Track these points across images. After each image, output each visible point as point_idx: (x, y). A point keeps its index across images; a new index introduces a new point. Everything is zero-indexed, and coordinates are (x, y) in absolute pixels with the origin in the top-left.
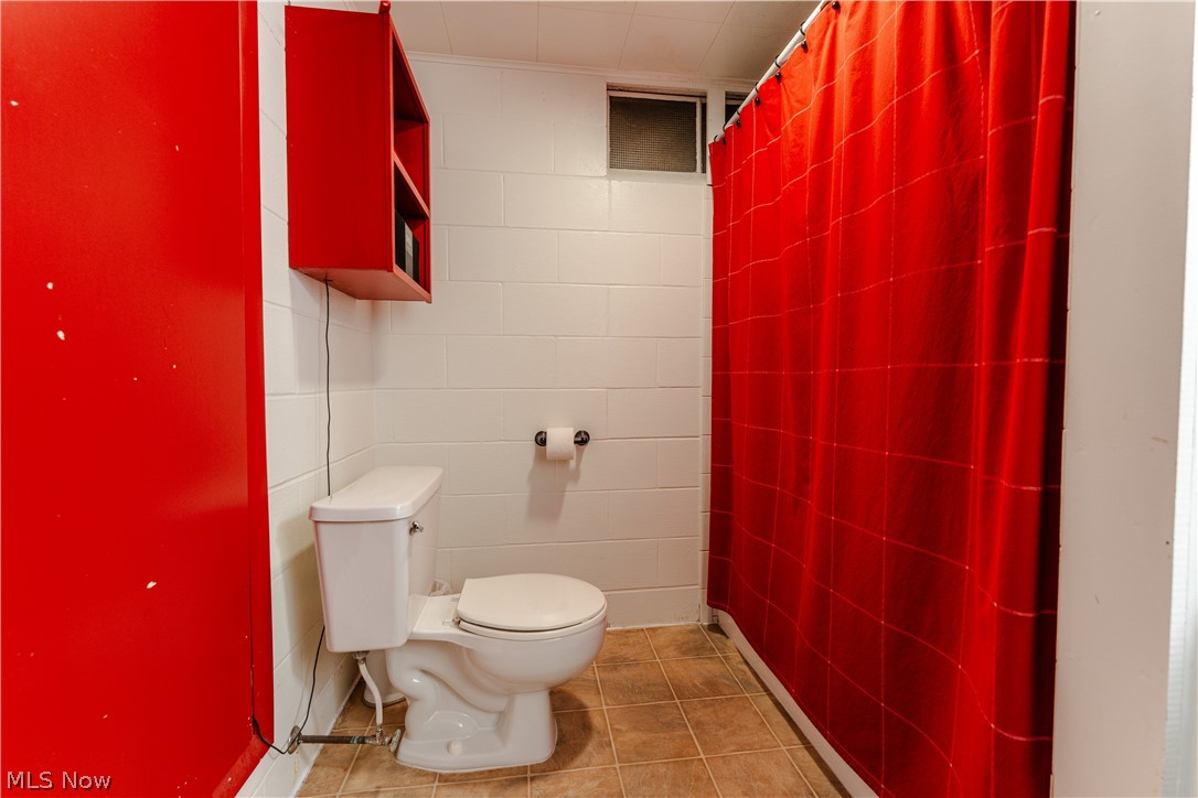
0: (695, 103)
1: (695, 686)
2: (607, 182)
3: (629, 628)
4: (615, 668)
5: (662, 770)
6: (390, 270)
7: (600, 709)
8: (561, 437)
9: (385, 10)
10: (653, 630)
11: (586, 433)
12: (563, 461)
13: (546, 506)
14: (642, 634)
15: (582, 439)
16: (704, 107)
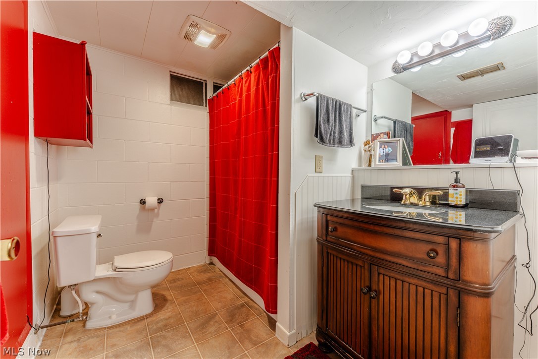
0: (203, 82)
1: (204, 281)
2: (170, 106)
3: (179, 269)
4: (175, 282)
5: (193, 304)
6: (86, 140)
7: (169, 295)
8: (151, 201)
9: (83, 44)
10: (189, 268)
11: (162, 199)
12: (152, 210)
13: (144, 228)
14: (184, 270)
15: (160, 201)
16: (206, 84)
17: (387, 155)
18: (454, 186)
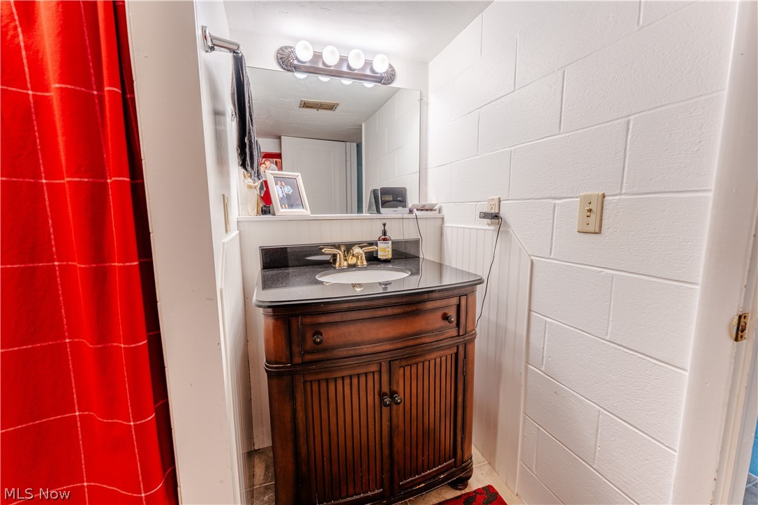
17: (288, 197)
18: (384, 240)
